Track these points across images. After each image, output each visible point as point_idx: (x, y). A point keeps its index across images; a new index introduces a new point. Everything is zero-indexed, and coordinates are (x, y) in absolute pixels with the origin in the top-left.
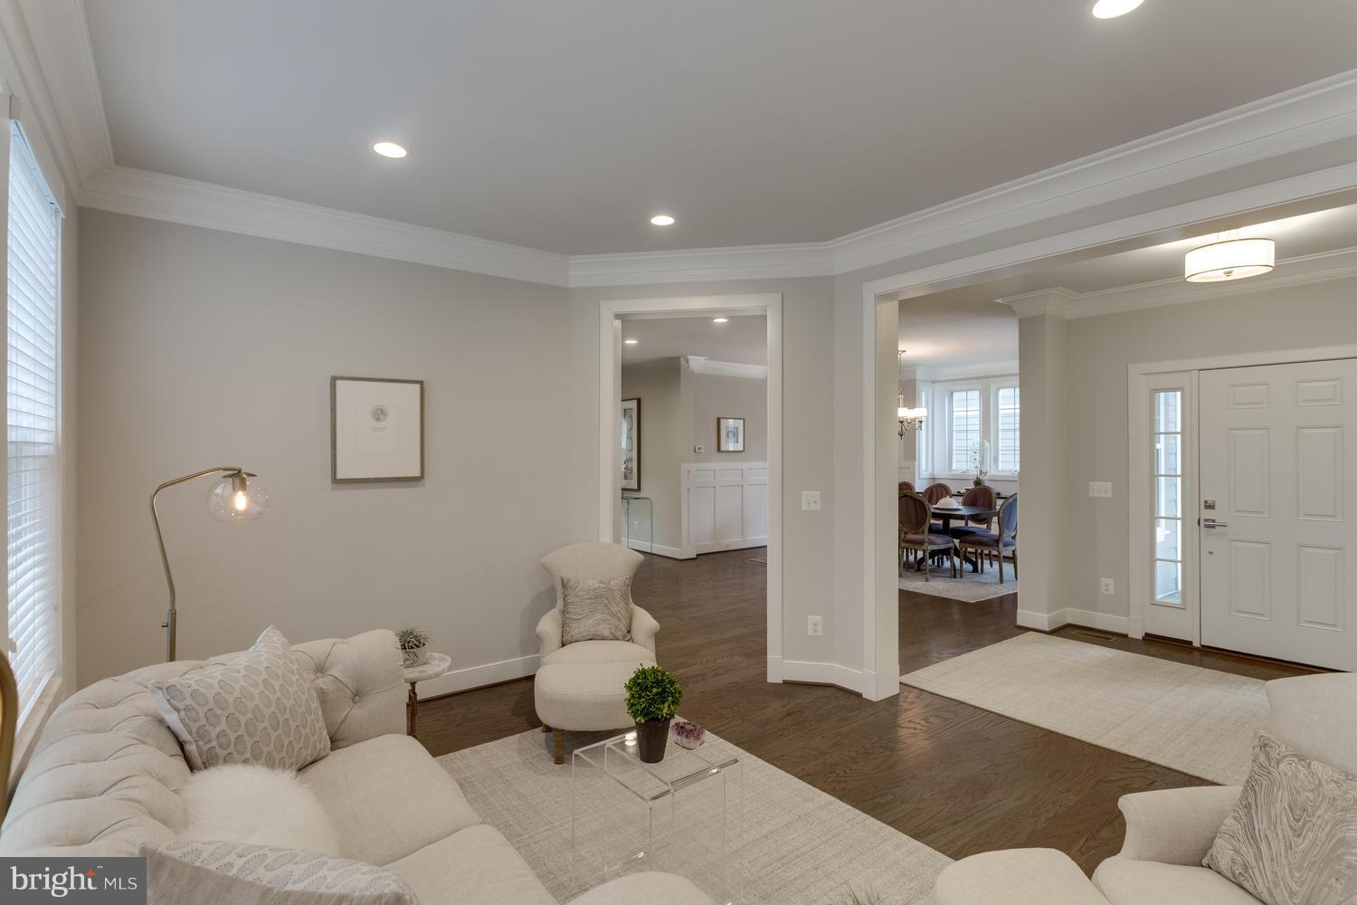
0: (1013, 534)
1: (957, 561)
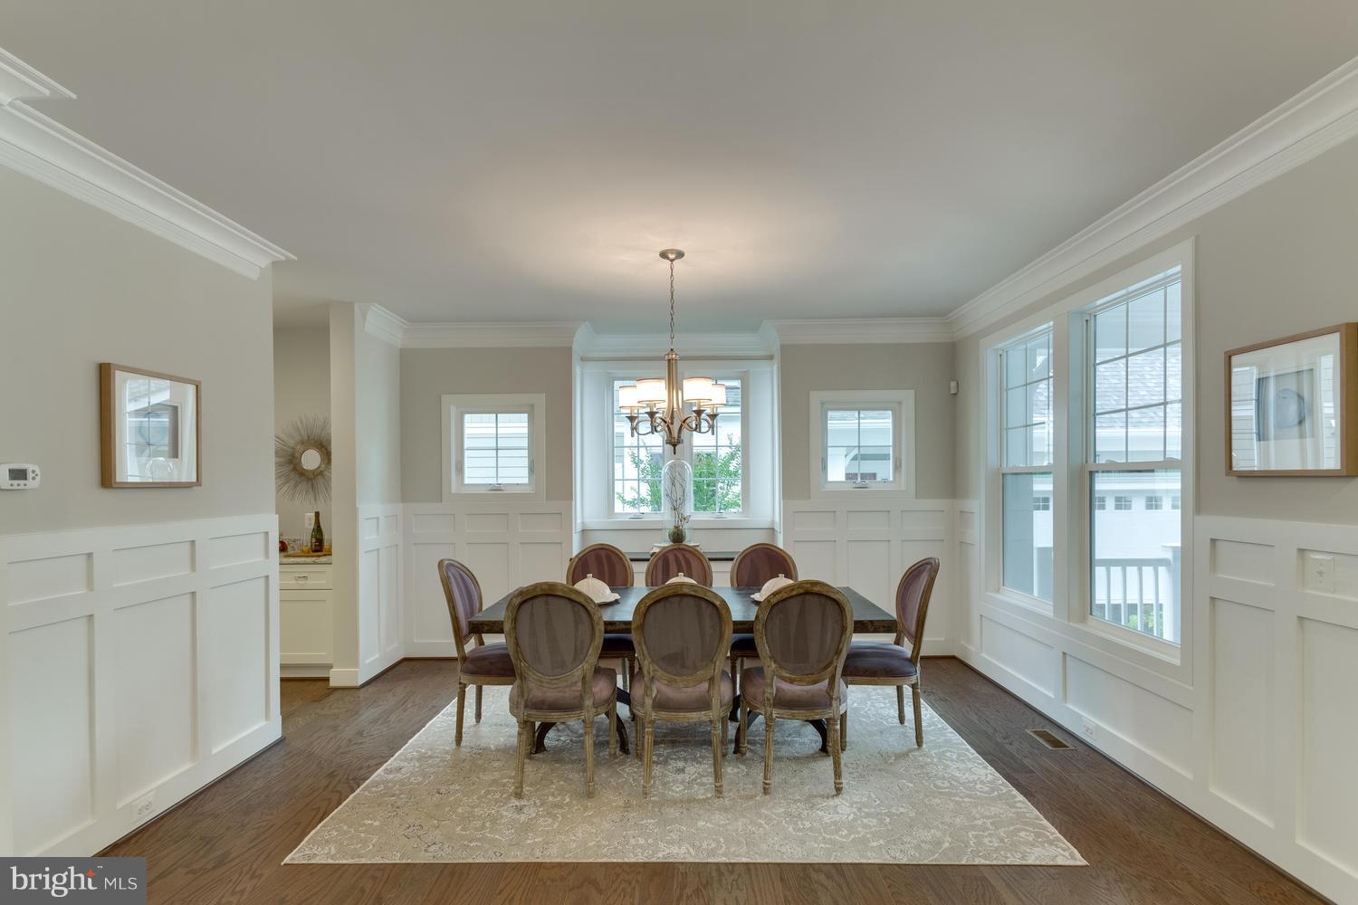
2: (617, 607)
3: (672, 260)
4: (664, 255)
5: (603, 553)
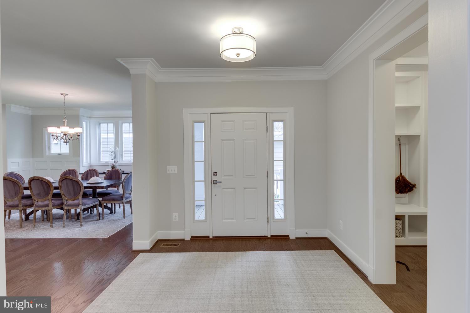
0: (130, 192)
1: (100, 209)
3: (64, 96)
4: (62, 94)
5: (71, 171)
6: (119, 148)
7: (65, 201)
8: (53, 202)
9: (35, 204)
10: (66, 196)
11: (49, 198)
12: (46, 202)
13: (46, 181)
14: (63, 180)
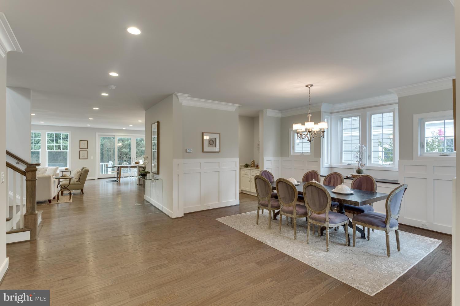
1: (350, 230)
2: (299, 186)
3: (309, 88)
4: (307, 86)
5: (313, 173)
6: (366, 147)
7: (309, 212)
8: (297, 209)
9: (281, 207)
10: (311, 206)
11: (294, 204)
12: (291, 208)
13: (291, 185)
14: (307, 186)
